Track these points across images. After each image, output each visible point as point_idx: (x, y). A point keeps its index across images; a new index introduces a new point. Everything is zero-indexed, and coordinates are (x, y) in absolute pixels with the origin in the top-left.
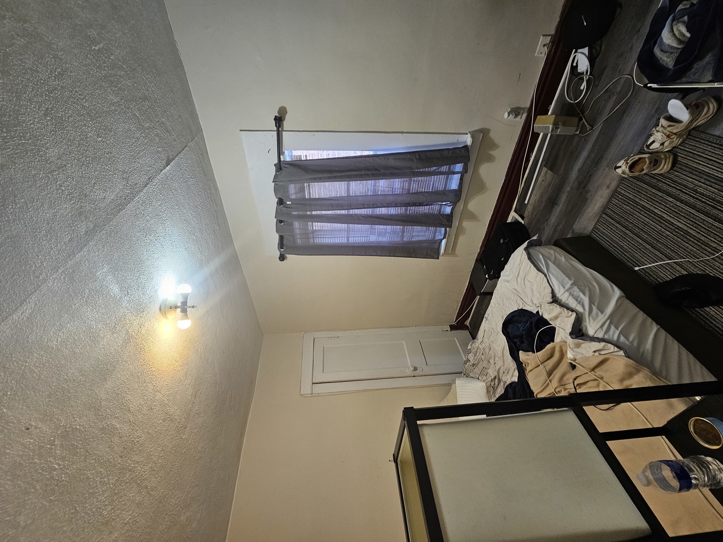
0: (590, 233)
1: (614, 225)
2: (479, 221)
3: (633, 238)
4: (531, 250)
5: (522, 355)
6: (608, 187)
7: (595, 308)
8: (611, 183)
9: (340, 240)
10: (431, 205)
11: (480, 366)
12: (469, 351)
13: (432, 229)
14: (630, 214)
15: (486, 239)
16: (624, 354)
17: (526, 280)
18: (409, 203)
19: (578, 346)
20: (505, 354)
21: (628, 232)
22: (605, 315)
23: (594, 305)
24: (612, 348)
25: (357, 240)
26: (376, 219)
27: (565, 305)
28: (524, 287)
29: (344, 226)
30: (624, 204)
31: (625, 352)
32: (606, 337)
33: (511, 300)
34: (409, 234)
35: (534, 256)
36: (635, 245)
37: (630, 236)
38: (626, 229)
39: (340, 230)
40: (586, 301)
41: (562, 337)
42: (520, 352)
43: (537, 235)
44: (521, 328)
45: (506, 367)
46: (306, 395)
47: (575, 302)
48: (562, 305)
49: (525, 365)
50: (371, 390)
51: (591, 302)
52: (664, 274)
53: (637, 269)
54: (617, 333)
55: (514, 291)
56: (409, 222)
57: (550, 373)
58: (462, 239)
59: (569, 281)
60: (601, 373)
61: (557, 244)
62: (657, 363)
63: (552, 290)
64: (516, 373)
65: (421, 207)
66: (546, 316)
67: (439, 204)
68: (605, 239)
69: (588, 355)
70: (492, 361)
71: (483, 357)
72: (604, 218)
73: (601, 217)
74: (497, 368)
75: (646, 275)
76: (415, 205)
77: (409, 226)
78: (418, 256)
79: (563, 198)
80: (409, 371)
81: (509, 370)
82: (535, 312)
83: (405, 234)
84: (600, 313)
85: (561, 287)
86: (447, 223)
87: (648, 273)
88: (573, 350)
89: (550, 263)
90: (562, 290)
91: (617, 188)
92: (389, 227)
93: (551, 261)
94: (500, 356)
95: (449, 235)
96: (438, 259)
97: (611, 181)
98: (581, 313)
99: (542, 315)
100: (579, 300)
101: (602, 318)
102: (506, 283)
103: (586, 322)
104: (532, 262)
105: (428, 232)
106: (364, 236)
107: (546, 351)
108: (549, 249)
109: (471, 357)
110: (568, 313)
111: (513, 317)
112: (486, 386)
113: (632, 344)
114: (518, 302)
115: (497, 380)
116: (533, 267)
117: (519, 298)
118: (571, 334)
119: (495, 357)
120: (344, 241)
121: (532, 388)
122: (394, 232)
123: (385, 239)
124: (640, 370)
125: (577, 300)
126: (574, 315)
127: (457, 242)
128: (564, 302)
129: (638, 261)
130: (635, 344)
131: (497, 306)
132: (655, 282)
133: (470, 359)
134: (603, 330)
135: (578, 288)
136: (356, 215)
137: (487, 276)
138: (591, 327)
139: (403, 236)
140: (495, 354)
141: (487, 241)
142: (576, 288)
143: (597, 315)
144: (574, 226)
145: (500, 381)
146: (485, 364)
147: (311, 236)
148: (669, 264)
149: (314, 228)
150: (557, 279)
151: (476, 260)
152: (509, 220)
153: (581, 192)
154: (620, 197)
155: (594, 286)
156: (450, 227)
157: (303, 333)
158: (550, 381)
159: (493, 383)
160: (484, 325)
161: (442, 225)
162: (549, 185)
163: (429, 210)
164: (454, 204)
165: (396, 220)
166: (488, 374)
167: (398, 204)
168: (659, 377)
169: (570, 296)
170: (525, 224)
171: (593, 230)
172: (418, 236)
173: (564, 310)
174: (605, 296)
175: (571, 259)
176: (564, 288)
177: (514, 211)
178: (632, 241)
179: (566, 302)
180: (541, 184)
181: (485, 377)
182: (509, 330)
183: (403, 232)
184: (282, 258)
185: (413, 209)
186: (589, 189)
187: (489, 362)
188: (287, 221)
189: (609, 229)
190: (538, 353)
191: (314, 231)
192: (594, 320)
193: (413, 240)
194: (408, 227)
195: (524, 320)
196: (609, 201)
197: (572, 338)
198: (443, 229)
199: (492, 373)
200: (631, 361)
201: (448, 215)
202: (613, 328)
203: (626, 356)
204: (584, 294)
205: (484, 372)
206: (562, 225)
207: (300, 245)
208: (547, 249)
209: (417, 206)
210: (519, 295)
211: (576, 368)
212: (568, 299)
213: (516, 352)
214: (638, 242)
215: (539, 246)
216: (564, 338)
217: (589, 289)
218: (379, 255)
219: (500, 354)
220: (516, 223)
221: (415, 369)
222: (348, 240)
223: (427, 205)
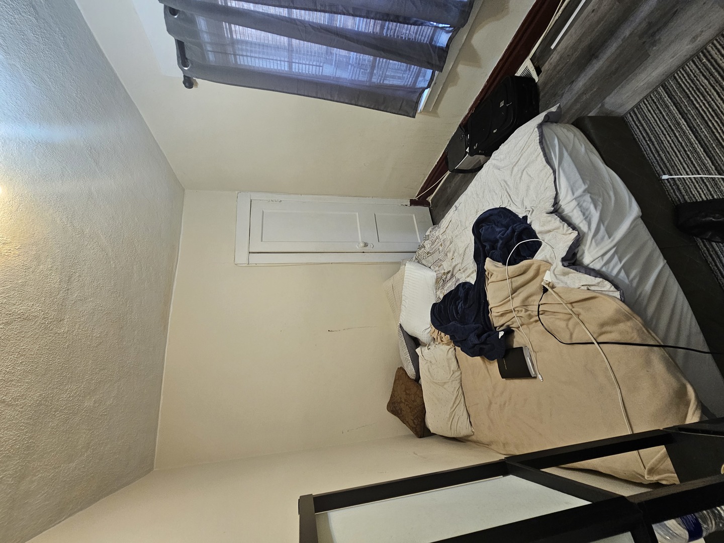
0: (626, 114)
1: (668, 107)
2: (480, 67)
3: (684, 132)
4: (546, 130)
5: (489, 264)
6: (695, 39)
7: (602, 229)
8: (702, 32)
9: (277, 65)
10: (422, 24)
11: (436, 256)
12: (427, 238)
13: (415, 68)
14: (702, 94)
15: (481, 97)
16: (619, 297)
17: (525, 173)
18: (388, 15)
19: (565, 274)
20: (466, 252)
21: (682, 122)
22: (612, 241)
23: (603, 225)
24: (608, 286)
25: (304, 69)
26: (334, 37)
27: (567, 218)
28: (518, 182)
29: (284, 40)
30: (703, 75)
31: (622, 295)
32: (604, 269)
33: (494, 194)
34: (381, 72)
35: (547, 140)
36: (681, 144)
37: (682, 129)
38: (683, 117)
39: (277, 48)
40: (595, 216)
41: (546, 256)
42: (488, 259)
43: (558, 105)
44: (499, 232)
45: (463, 266)
46: (241, 265)
47: (582, 216)
48: (564, 219)
49: (489, 273)
50: (315, 264)
51: (601, 220)
52: (698, 192)
53: (665, 177)
54: (620, 266)
55: (503, 183)
56: (383, 50)
57: (514, 291)
58: (451, 91)
59: (583, 185)
60: (580, 311)
61: (579, 124)
62: (651, 310)
63: (557, 194)
64: (474, 276)
65: (406, 25)
66: (536, 227)
67: (432, 26)
68: (642, 125)
69: (573, 286)
70: (450, 255)
71: (441, 248)
72: (659, 93)
73: (656, 90)
74: (454, 264)
75: (673, 189)
76: (397, 19)
77: (383, 58)
78: (389, 110)
79: (612, 49)
80: (359, 247)
81: (466, 270)
82: (521, 216)
83: (375, 72)
84: (607, 236)
85: (570, 192)
86: (438, 63)
87: (678, 186)
88: (556, 277)
89: (566, 154)
90: (570, 197)
91: (707, 44)
92: (353, 55)
93: (567, 150)
94: (460, 253)
95: (435, 83)
96: (414, 117)
97: (704, 29)
98: (584, 234)
99: (531, 223)
100: (587, 213)
101: (608, 244)
102: (496, 171)
103: (585, 246)
104: (543, 149)
105: (407, 72)
106: (314, 64)
107: (519, 267)
108: (568, 130)
109: (427, 244)
110: (567, 230)
111: (491, 215)
112: (437, 277)
113: (631, 284)
114: (503, 199)
115: (449, 275)
116: (543, 156)
117: (506, 193)
118: (563, 260)
119: (454, 252)
120: (283, 67)
121: (489, 298)
122: (360, 65)
123: (346, 75)
124: (631, 318)
125: (584, 214)
126: (575, 234)
127: (443, 96)
128: (566, 214)
129: (672, 167)
130: (635, 284)
131: (475, 196)
132: (679, 200)
133: (426, 246)
134: (603, 260)
135: (591, 197)
136: (303, 22)
137: (467, 150)
138: (589, 253)
139: (372, 74)
140: (455, 250)
141: (481, 101)
142: (587, 198)
143: (603, 239)
144: (607, 99)
145: (452, 275)
146: (441, 256)
147: (230, 50)
148: (713, 180)
149: (234, 36)
150: (568, 179)
151: (460, 126)
152: (519, 73)
153: (644, 43)
154: (705, 60)
155: (610, 197)
156: (441, 70)
157: (236, 192)
158: (512, 298)
159: (445, 277)
160: (451, 215)
161: (429, 65)
162: (598, 22)
163: (416, 34)
164: (456, 29)
165: (365, 44)
166: (442, 266)
167: (372, 12)
168: (649, 330)
169: (577, 208)
170: (539, 84)
171: (632, 109)
172: (393, 77)
173: (563, 226)
174: (620, 214)
175: (592, 152)
176: (573, 194)
177: (531, 59)
178: (681, 137)
179: (569, 214)
180: (588, 16)
181: (437, 268)
182: (482, 232)
183: (373, 67)
184: (189, 83)
185: (394, 27)
186: (659, 39)
187: (446, 255)
188: (183, 13)
189: (657, 112)
190: (509, 267)
191: (234, 42)
192: (597, 245)
193: (386, 82)
194: (381, 60)
195: (505, 222)
196: (682, 66)
197: (563, 265)
198: (429, 72)
199: (446, 266)
200: (627, 308)
201: (441, 48)
202: (616, 258)
203: (621, 300)
204: (596, 208)
205: (438, 263)
206: (589, 94)
207: (214, 64)
208: (565, 131)
209: (401, 23)
210: (508, 190)
211: (548, 292)
212: (573, 211)
213: (482, 257)
214: (689, 139)
215: (556, 123)
216: (548, 257)
217: (604, 199)
218: (335, 99)
219: (461, 251)
220: (528, 78)
221: (366, 245)
222: (290, 67)
223: (415, 24)
